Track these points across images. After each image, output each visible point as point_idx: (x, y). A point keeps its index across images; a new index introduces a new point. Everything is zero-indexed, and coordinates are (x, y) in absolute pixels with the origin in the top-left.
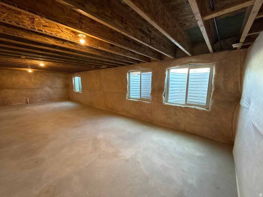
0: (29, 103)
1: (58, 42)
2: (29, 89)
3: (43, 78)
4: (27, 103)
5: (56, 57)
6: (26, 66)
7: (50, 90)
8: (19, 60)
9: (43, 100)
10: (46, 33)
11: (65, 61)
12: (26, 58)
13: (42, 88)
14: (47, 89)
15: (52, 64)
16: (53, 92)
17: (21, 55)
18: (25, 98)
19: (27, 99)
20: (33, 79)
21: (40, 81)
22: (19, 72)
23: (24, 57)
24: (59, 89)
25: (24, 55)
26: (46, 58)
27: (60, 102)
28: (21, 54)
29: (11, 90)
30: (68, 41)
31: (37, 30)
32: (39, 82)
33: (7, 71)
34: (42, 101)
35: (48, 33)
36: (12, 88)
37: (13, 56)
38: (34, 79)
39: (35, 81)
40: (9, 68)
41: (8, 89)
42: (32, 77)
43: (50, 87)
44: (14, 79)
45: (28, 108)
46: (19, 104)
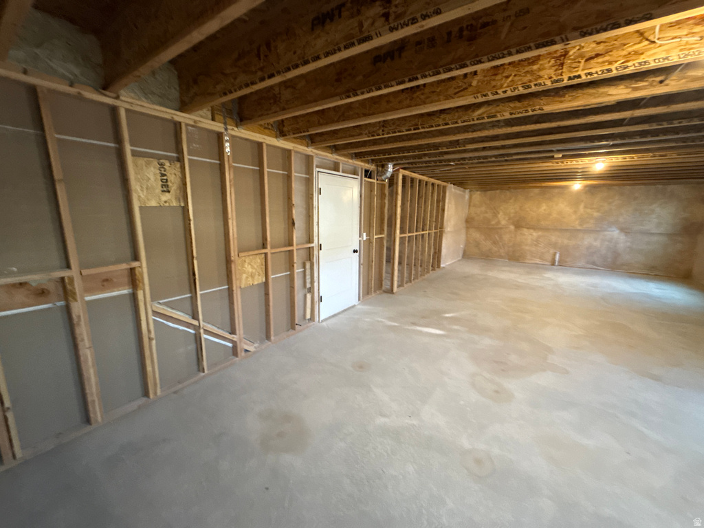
0: (557, 264)
1: (641, 84)
2: (567, 230)
3: (610, 203)
4: (553, 264)
5: (643, 134)
6: (569, 175)
7: (622, 237)
8: (550, 164)
9: (594, 263)
10: (589, 77)
11: (684, 140)
12: (564, 157)
13: (598, 229)
14: (615, 233)
15: (636, 158)
16: (629, 244)
17: (552, 151)
18: (552, 251)
19: (555, 254)
20: (582, 206)
21: (598, 211)
22: (556, 191)
23: (561, 156)
24: (655, 239)
25: (559, 151)
26: (614, 146)
27: (643, 278)
28: (550, 149)
29: (532, 231)
30: (680, 65)
31: (549, 83)
32: (596, 214)
33: (536, 191)
34: (590, 266)
35: (596, 75)
36: (534, 228)
37: (539, 158)
38: (585, 207)
39: (589, 211)
40: (538, 185)
41: (528, 228)
42: (582, 201)
43: (624, 230)
44: (544, 208)
45: (549, 275)
46: (538, 262)
